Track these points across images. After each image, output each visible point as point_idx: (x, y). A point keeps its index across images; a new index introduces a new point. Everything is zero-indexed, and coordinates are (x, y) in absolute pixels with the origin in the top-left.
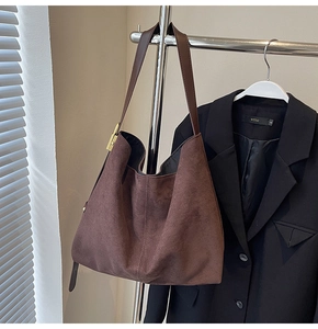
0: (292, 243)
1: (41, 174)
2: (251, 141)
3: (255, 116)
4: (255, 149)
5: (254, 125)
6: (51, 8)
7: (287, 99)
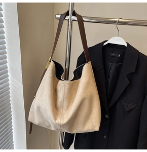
2: (110, 64)
3: (112, 52)
4: (112, 67)
6: (18, 4)
7: (126, 45)
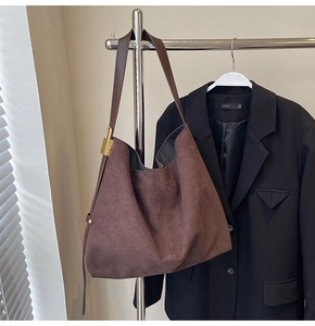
0: (273, 205)
1: (32, 196)
2: (224, 125)
4: (229, 131)
5: (226, 110)
7: (251, 86)
